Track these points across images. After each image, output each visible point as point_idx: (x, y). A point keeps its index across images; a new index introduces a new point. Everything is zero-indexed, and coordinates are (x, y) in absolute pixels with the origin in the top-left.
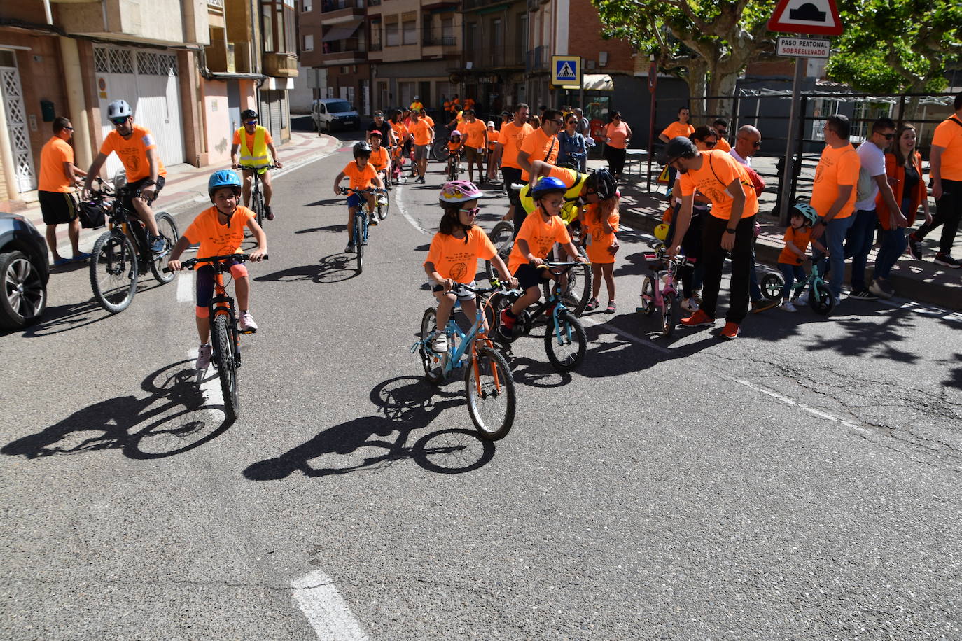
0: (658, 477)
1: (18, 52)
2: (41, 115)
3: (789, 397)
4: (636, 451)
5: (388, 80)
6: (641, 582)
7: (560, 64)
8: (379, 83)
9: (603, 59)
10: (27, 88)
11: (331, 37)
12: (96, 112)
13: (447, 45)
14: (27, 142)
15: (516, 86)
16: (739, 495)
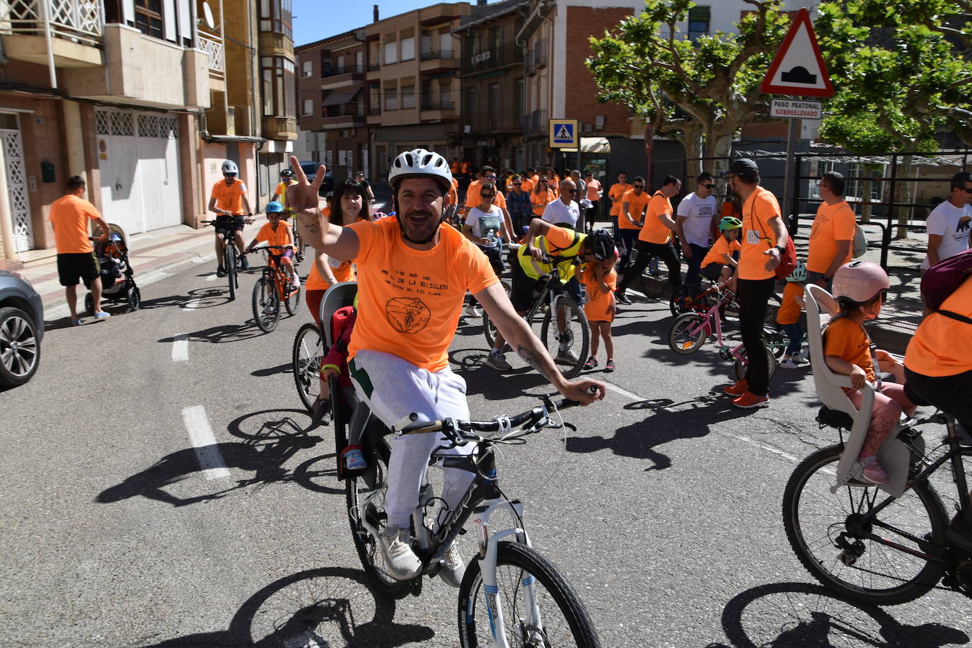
0: (660, 535)
1: (22, 114)
2: (41, 175)
3: (791, 453)
4: (636, 508)
5: (386, 144)
6: (643, 640)
7: (557, 127)
8: (378, 147)
9: (600, 123)
10: (28, 150)
11: (330, 101)
12: (96, 172)
13: (446, 109)
14: (26, 202)
15: (514, 149)
16: (741, 551)
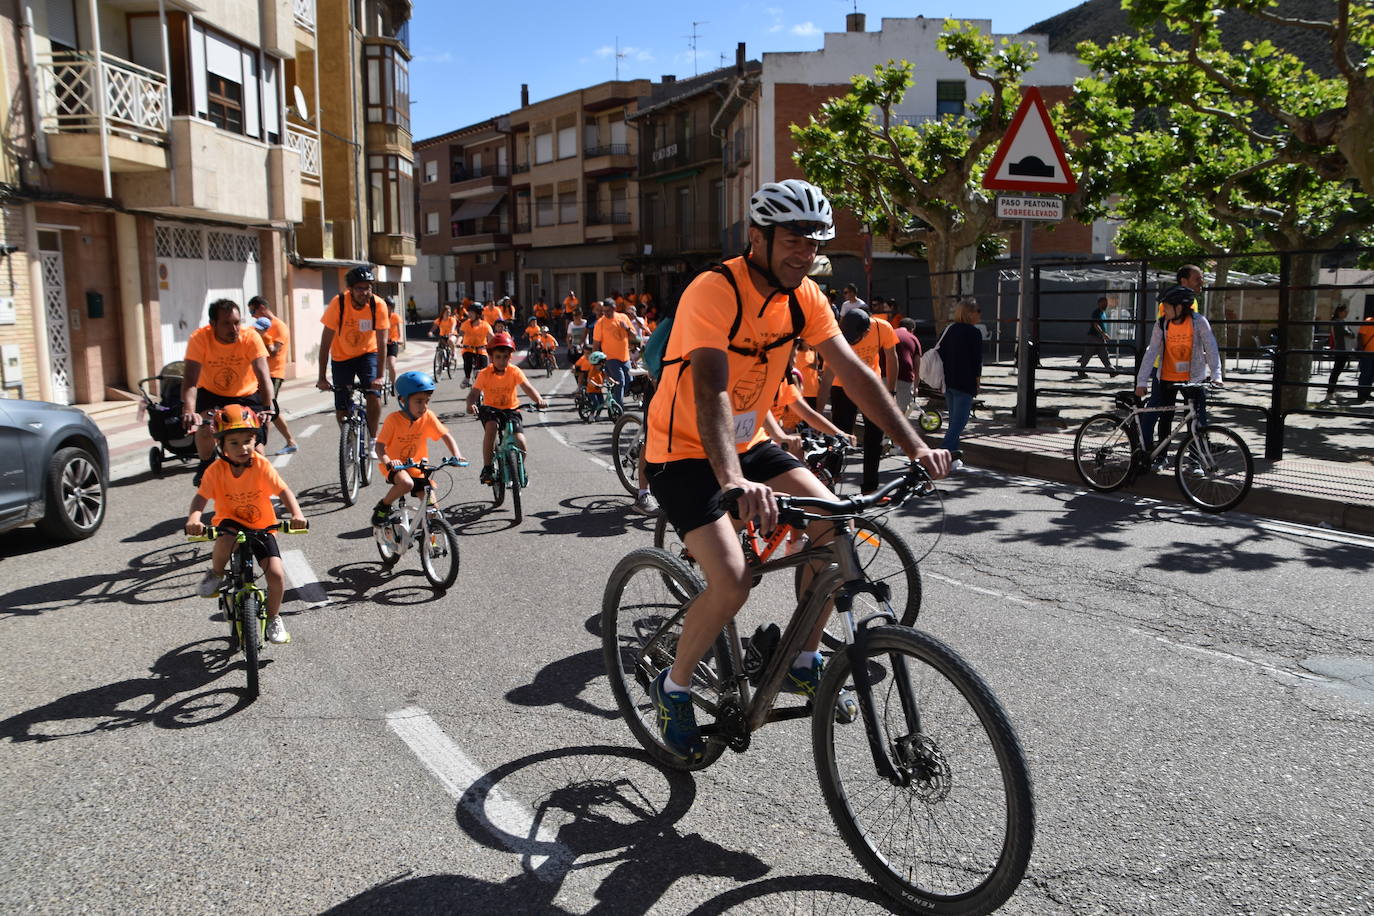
1: (64, 232)
2: (85, 309)
8: (528, 276)
10: (71, 277)
11: (464, 214)
12: (154, 306)
13: (618, 223)
14: (66, 343)
